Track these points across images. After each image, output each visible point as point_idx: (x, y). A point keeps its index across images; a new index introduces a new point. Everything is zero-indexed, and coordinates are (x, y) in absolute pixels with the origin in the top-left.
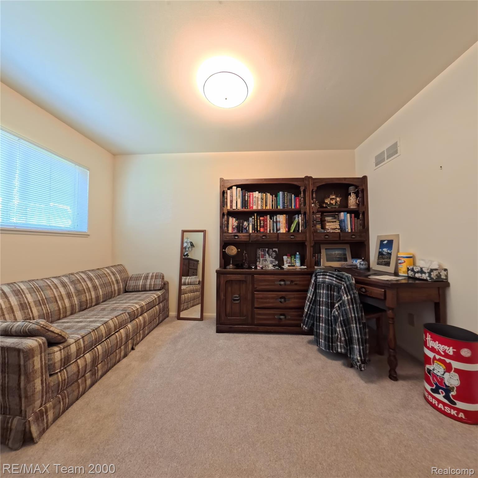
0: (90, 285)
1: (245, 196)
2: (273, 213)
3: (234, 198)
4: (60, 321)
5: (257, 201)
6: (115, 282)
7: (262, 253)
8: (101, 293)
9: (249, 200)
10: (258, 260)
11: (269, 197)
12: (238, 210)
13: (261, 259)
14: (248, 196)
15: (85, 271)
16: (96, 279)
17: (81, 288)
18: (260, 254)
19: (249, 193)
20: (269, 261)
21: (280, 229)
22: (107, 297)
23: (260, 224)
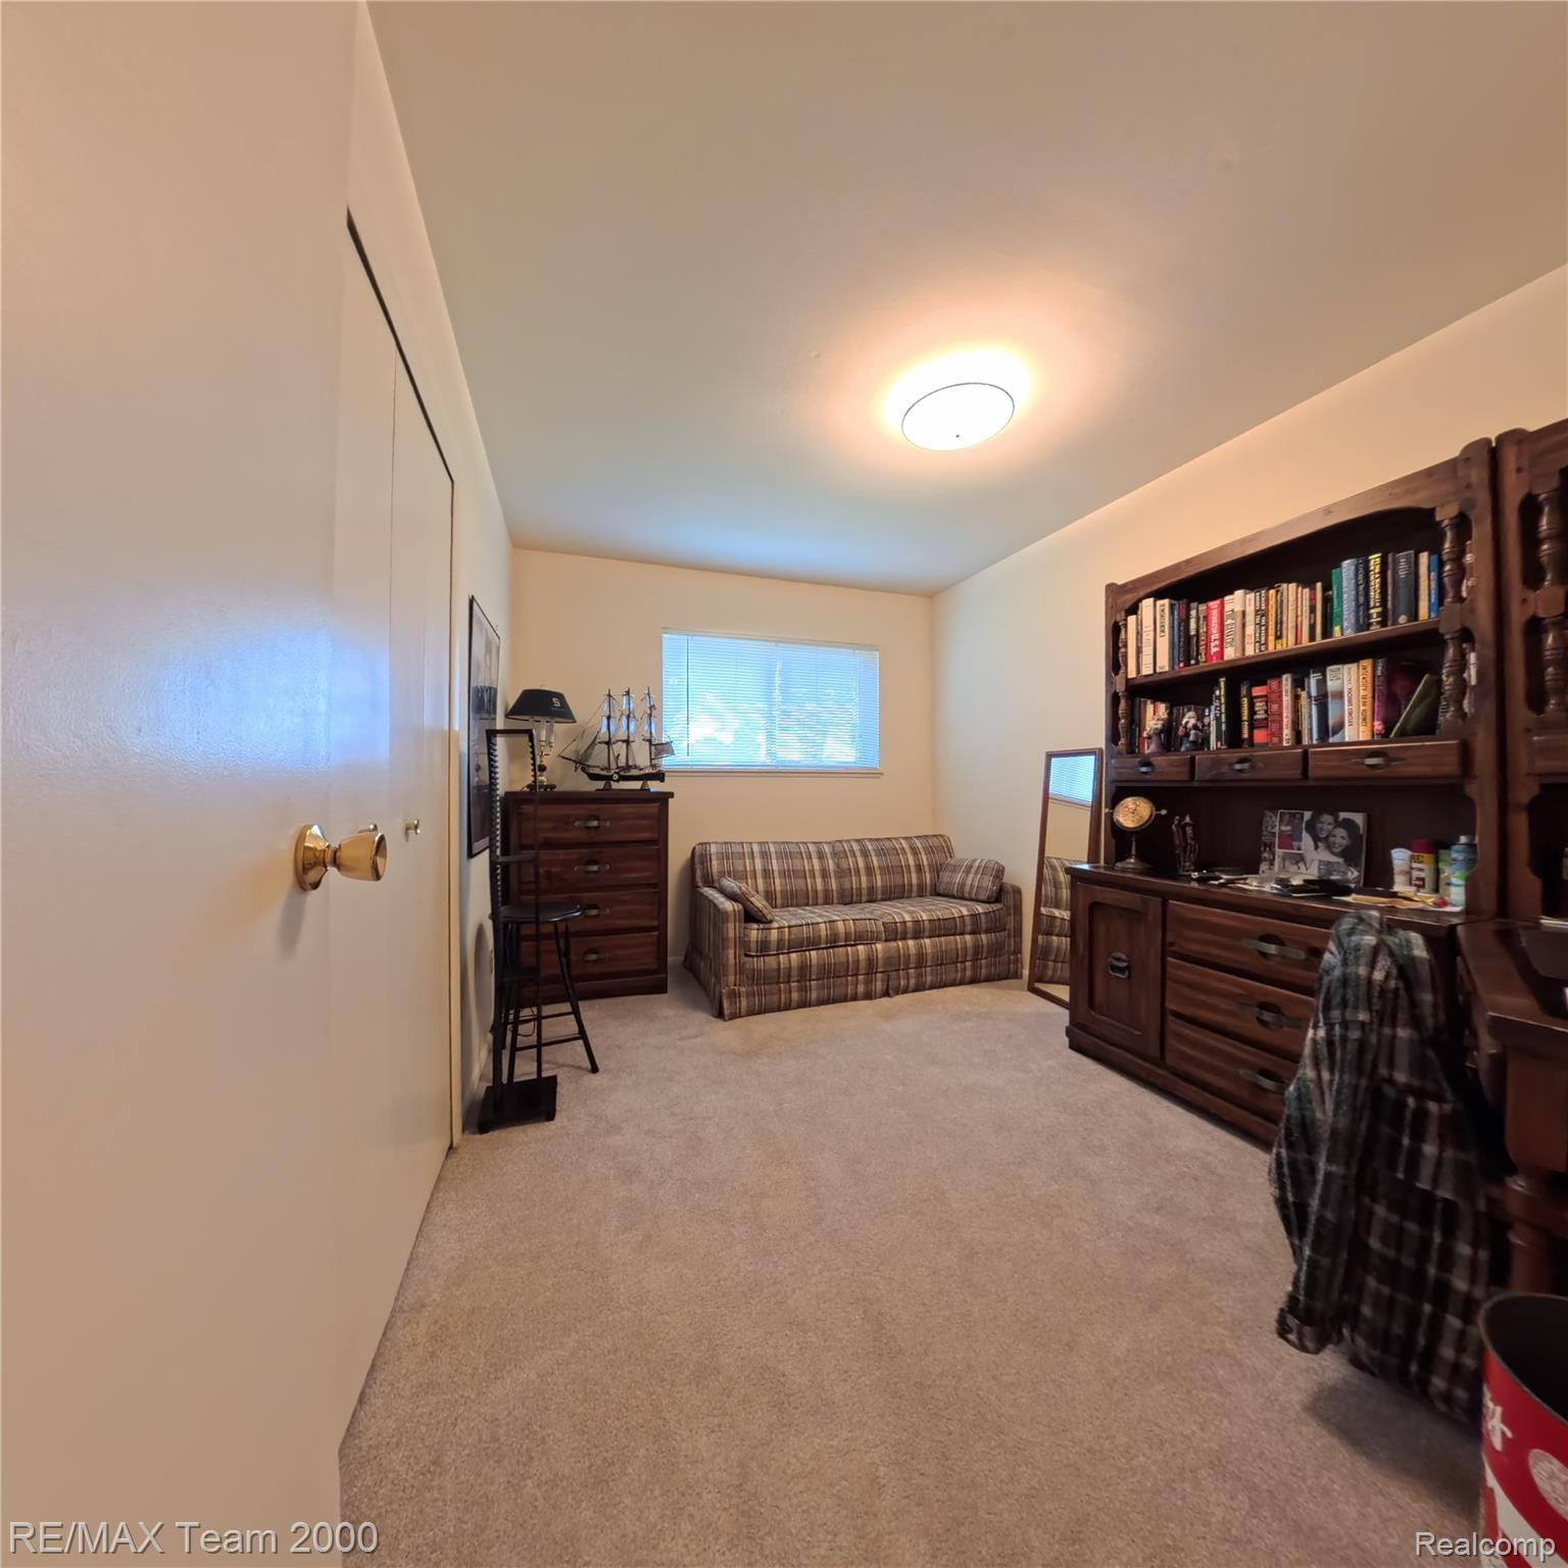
0: (861, 864)
1: (1188, 617)
2: (1303, 664)
3: (1148, 636)
4: (807, 908)
5: (1239, 624)
6: (913, 869)
7: (1284, 828)
8: (879, 884)
9: (1203, 630)
10: (1266, 855)
11: (1292, 598)
12: (1162, 677)
13: (1279, 852)
14: (1198, 619)
15: (863, 840)
16: (876, 855)
17: (846, 867)
18: (1274, 833)
19: (1203, 607)
20: (1316, 864)
21: (1340, 727)
22: (891, 893)
23: (1252, 712)
